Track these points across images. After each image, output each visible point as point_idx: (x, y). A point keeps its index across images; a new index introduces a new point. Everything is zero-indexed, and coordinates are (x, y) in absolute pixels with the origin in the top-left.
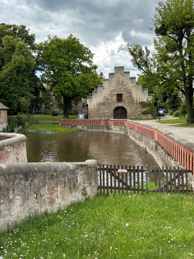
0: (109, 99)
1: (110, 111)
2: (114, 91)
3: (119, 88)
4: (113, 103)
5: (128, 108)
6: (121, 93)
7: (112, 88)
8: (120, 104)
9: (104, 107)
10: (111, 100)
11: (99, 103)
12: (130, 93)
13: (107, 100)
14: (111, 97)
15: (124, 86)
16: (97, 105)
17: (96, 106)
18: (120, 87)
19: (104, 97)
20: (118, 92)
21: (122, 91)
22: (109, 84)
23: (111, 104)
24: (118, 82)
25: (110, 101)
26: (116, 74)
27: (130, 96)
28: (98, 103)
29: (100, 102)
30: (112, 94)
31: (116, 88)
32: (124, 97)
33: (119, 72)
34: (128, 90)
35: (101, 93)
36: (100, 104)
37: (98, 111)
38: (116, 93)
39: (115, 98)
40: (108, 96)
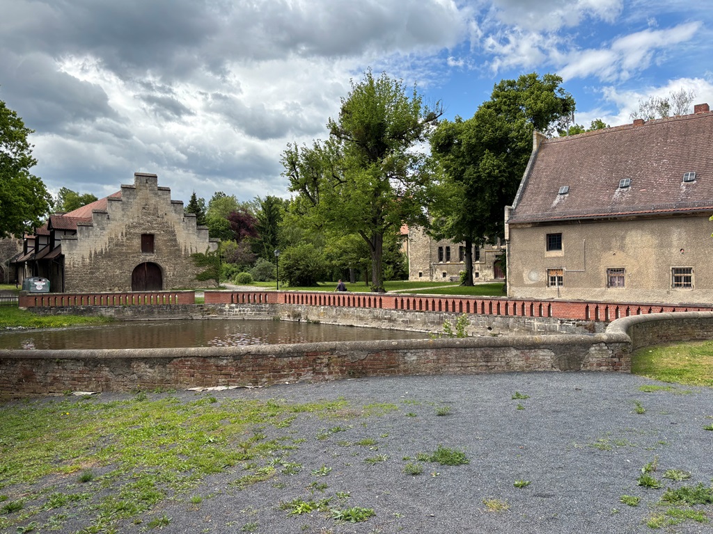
0: (123, 245)
1: (125, 273)
2: (134, 227)
3: (148, 222)
4: (133, 253)
5: (167, 267)
6: (152, 232)
7: (131, 220)
8: (150, 258)
9: (109, 263)
10: (127, 246)
11: (95, 253)
12: (173, 233)
13: (116, 245)
14: (127, 239)
15: (158, 217)
16: (90, 257)
17: (88, 261)
18: (149, 219)
19: (111, 240)
20: (144, 229)
21: (153, 228)
22: (123, 210)
23: (127, 257)
24: (144, 208)
25: (124, 248)
26: (141, 190)
27: (171, 240)
28: (93, 252)
29: (99, 250)
30: (130, 234)
31: (142, 222)
32: (158, 242)
33: (147, 185)
34: (167, 227)
35: (103, 229)
36: (98, 256)
37: (92, 273)
38: (139, 231)
39: (137, 242)
40: (120, 238)
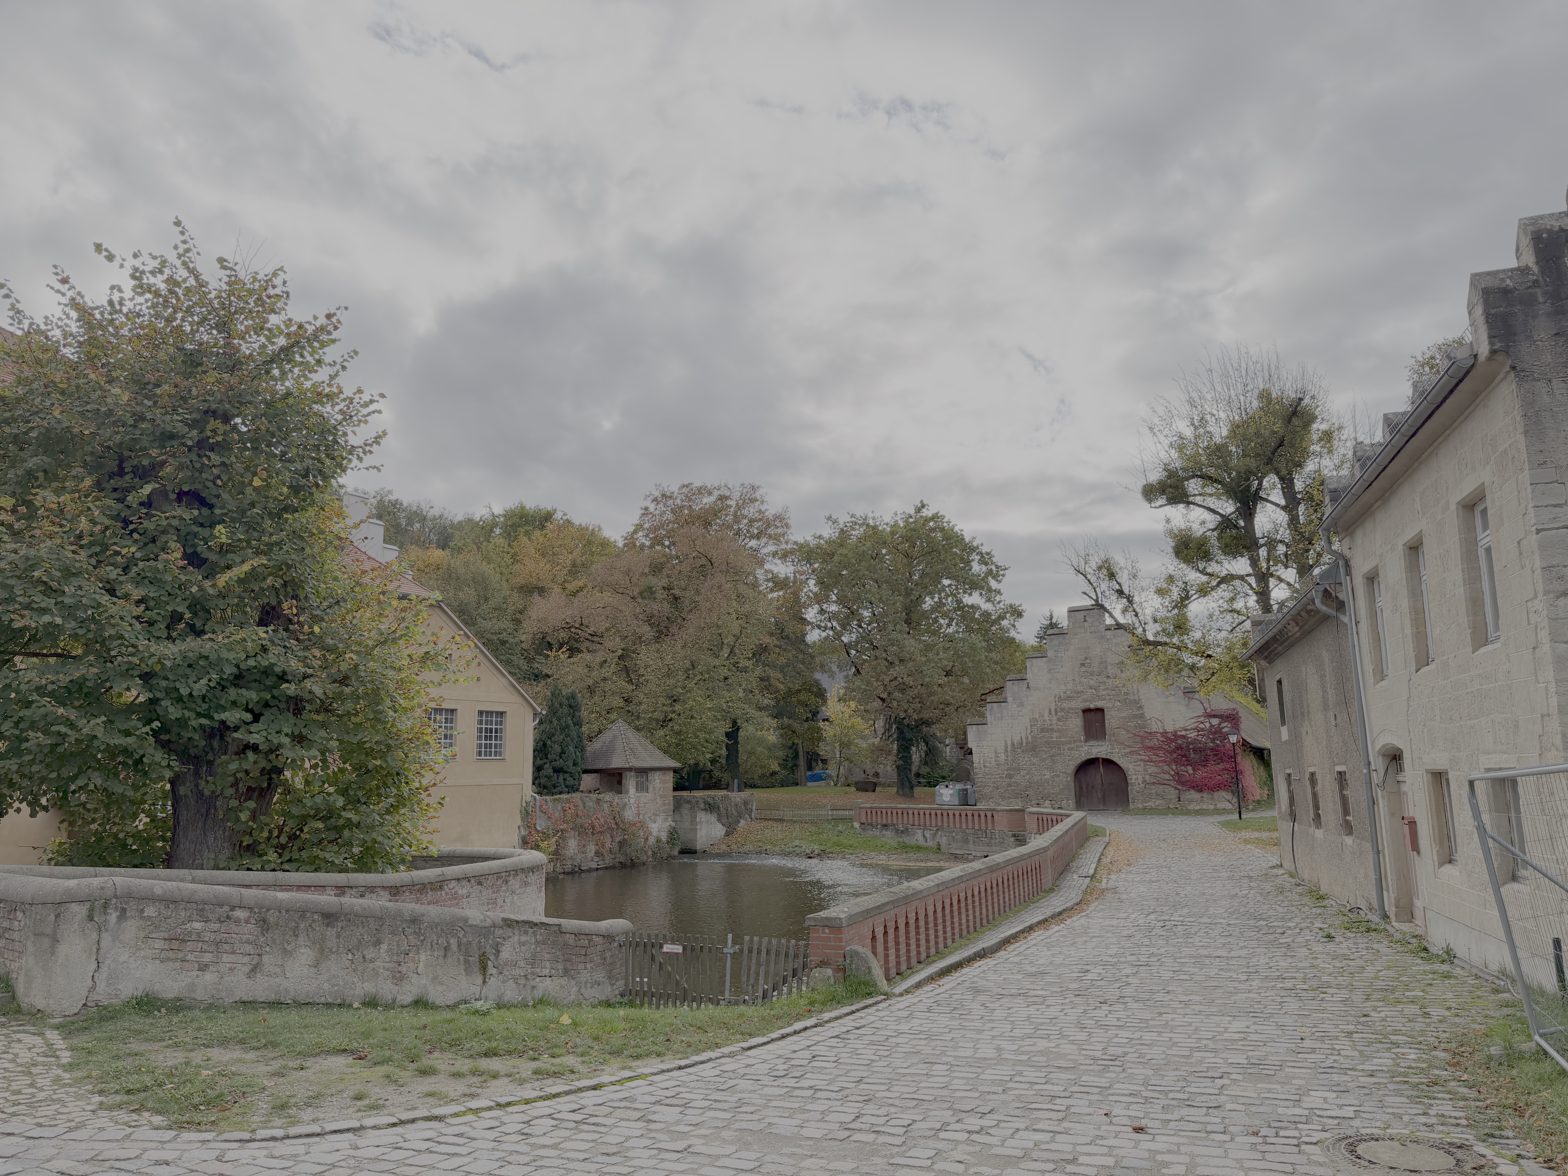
0: (1052, 730)
1: (1058, 776)
2: (1069, 698)
3: (1091, 688)
4: (1069, 743)
5: (1131, 766)
6: (1099, 704)
7: (1063, 687)
8: (1099, 750)
9: (1035, 760)
10: (1059, 730)
11: (1013, 744)
12: (1137, 704)
13: (1042, 730)
14: (1059, 720)
15: (1108, 677)
16: (1006, 751)
17: (1003, 757)
18: (1092, 683)
19: (1034, 721)
20: (1085, 701)
21: (1100, 698)
22: (1050, 671)
23: (1059, 749)
24: (1083, 665)
25: (1055, 735)
26: (1076, 634)
27: (1135, 717)
28: (1009, 743)
29: (1017, 739)
30: (1063, 710)
31: (1080, 688)
32: (1112, 720)
33: (1086, 624)
34: (1126, 694)
35: (1021, 705)
36: (1016, 749)
37: (1010, 776)
38: (1080, 704)
39: (1076, 723)
40: (1047, 718)
